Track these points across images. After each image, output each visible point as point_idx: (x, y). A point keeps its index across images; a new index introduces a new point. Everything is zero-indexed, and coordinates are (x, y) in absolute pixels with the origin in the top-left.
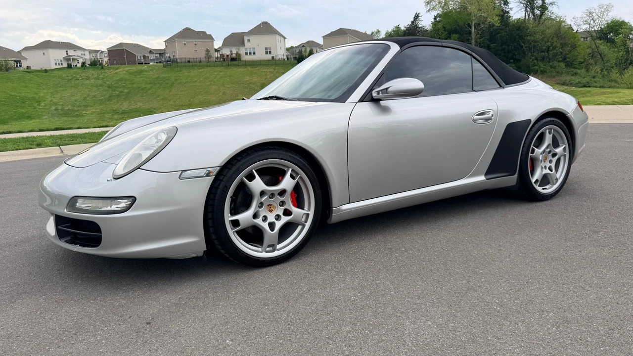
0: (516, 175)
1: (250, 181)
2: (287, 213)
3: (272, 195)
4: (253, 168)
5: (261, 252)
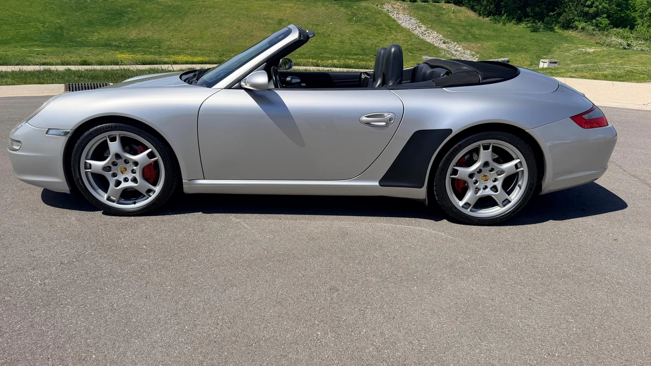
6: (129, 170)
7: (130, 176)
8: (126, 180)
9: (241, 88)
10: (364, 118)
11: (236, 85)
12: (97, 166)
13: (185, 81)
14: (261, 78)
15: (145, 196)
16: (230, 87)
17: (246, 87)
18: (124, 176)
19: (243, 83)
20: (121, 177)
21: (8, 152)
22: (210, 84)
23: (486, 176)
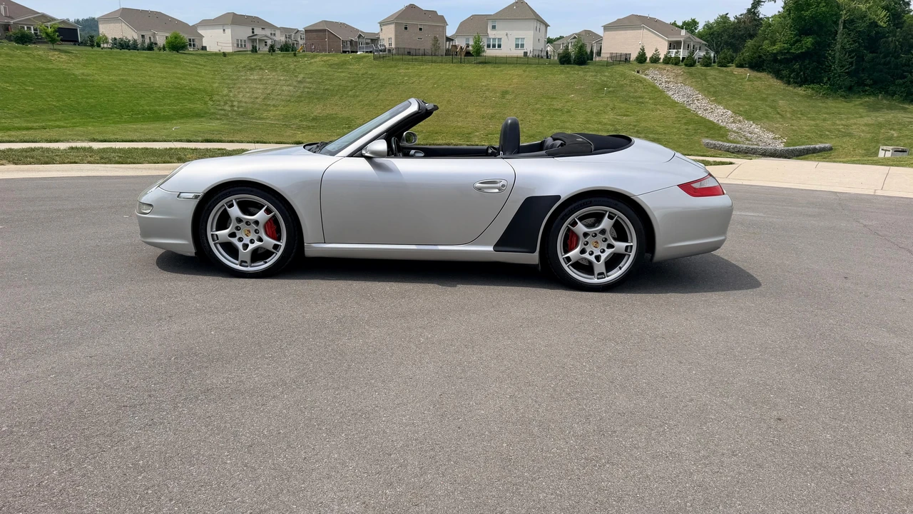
0: (537, 254)
1: (229, 208)
2: (260, 240)
3: (248, 223)
4: (233, 198)
5: (237, 264)
6: (253, 232)
7: (255, 237)
8: (252, 241)
9: (362, 156)
10: (478, 185)
11: (357, 154)
12: (222, 235)
13: (309, 150)
14: (381, 146)
15: (274, 253)
16: (351, 155)
17: (367, 154)
18: (250, 238)
19: (363, 152)
20: (246, 240)
21: (137, 216)
22: (333, 154)
23: (597, 243)
